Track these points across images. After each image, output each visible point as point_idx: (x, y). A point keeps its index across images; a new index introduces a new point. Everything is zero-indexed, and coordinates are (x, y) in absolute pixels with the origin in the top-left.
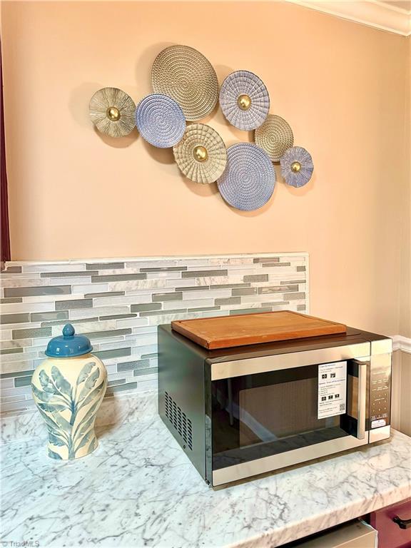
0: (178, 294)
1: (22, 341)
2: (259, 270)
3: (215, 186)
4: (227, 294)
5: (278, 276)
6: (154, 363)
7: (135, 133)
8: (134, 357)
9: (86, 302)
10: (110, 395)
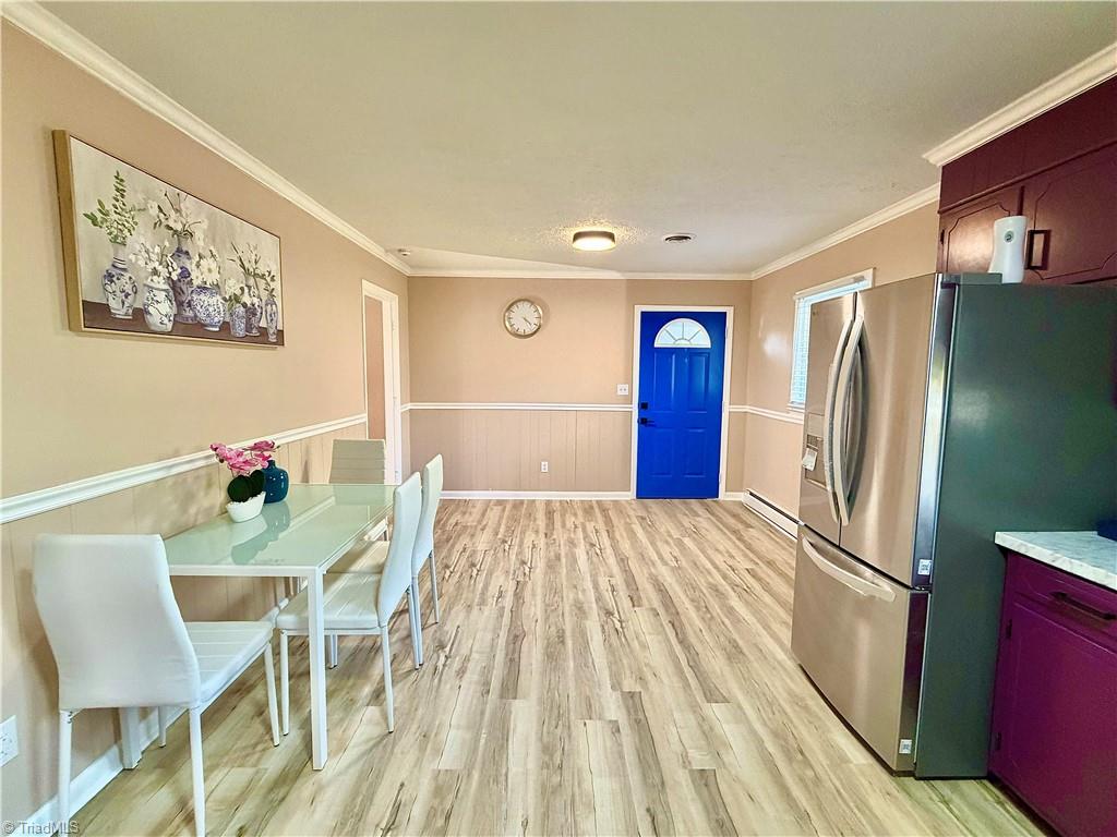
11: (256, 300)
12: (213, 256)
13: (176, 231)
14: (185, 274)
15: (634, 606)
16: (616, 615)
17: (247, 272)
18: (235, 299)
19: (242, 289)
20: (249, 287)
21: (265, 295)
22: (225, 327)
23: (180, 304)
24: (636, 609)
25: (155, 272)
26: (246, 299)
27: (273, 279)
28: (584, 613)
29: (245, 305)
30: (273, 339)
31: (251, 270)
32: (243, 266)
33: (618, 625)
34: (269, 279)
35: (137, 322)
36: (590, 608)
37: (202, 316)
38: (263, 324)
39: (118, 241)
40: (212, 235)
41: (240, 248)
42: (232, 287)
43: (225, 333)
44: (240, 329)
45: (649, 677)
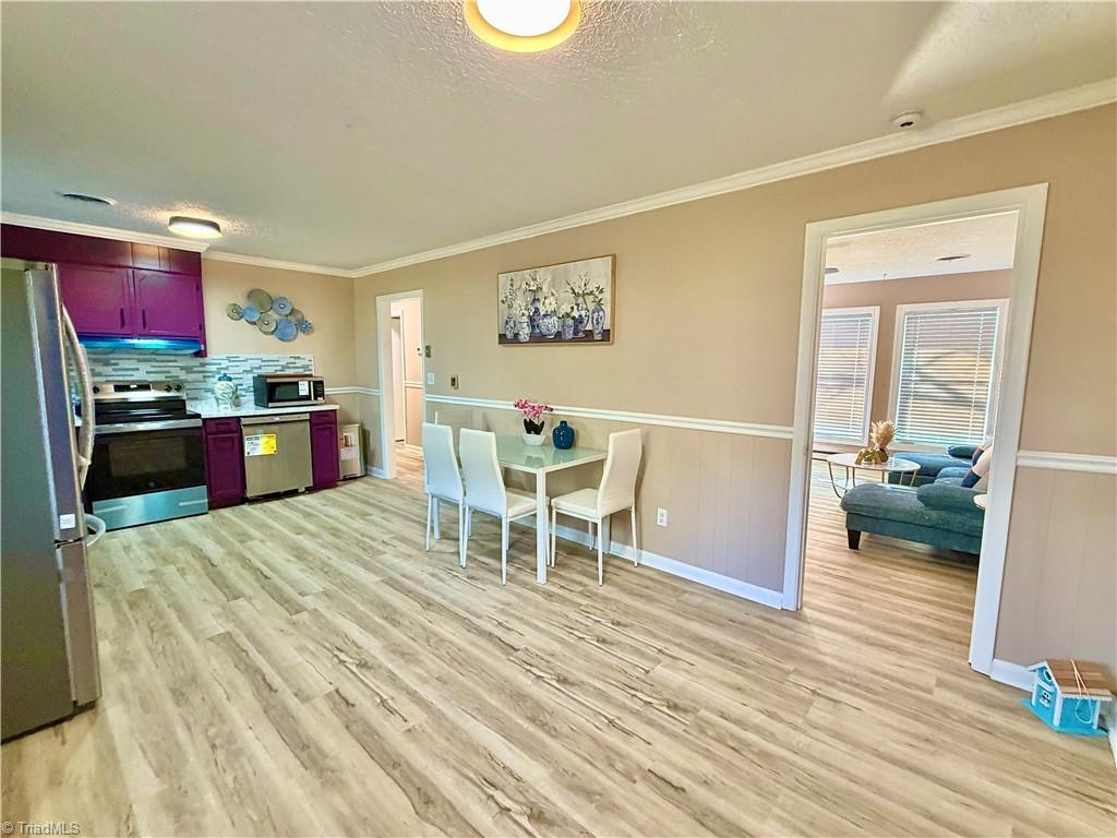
0: (260, 368)
1: (207, 379)
2: (292, 360)
3: (273, 333)
4: (280, 368)
5: (299, 363)
6: (252, 389)
7: (241, 317)
8: (245, 387)
9: (227, 368)
10: (237, 398)
11: (583, 313)
12: (553, 295)
13: (533, 291)
14: (537, 310)
15: (337, 691)
16: (353, 668)
17: (577, 295)
18: (568, 315)
19: (572, 308)
20: (578, 305)
21: (591, 306)
22: (558, 334)
23: (533, 327)
24: (332, 688)
25: (523, 315)
26: (576, 314)
27: (601, 292)
28: (393, 652)
29: (573, 318)
30: (598, 337)
31: (581, 292)
32: (574, 292)
33: (342, 656)
34: (597, 294)
35: (516, 340)
36: (392, 661)
37: (544, 331)
38: (589, 327)
39: (510, 307)
40: (553, 284)
41: (572, 281)
42: (565, 309)
43: (558, 338)
44: (569, 334)
45: (287, 627)
